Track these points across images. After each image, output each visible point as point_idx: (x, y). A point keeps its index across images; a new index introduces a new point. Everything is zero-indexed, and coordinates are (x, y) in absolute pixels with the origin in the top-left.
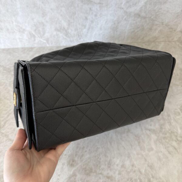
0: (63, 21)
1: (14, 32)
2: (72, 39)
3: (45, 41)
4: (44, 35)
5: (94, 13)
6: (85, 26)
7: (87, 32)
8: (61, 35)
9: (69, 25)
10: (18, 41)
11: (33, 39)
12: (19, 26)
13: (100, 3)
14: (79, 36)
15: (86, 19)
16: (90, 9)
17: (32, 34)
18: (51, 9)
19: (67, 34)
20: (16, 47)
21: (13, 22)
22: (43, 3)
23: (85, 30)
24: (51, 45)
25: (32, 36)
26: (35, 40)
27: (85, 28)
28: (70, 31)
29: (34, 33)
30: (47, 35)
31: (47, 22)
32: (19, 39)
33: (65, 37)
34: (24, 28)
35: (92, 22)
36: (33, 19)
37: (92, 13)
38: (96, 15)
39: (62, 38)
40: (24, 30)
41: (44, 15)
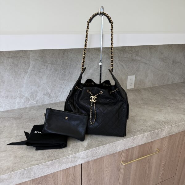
0: (49, 89)
1: (16, 98)
2: (52, 99)
3: (35, 102)
4: (35, 98)
5: (65, 85)
6: (60, 91)
7: (61, 95)
8: (46, 97)
9: (52, 91)
10: (17, 104)
11: (27, 102)
12: (21, 94)
13: (68, 80)
14: (56, 97)
15: (61, 87)
16: (63, 83)
17: (28, 98)
18: (44, 83)
19: (50, 97)
20: (14, 109)
21: (17, 92)
22: (40, 80)
23: (60, 93)
24: (38, 105)
25: (28, 99)
26: (28, 102)
27: (60, 92)
28: (51, 94)
29: (29, 98)
30: (38, 98)
31: (39, 90)
32: (18, 102)
33: (48, 98)
34: (24, 95)
35: (64, 89)
36: (31, 89)
37: (64, 85)
38: (66, 86)
39: (46, 99)
40: (23, 96)
41: (39, 86)
